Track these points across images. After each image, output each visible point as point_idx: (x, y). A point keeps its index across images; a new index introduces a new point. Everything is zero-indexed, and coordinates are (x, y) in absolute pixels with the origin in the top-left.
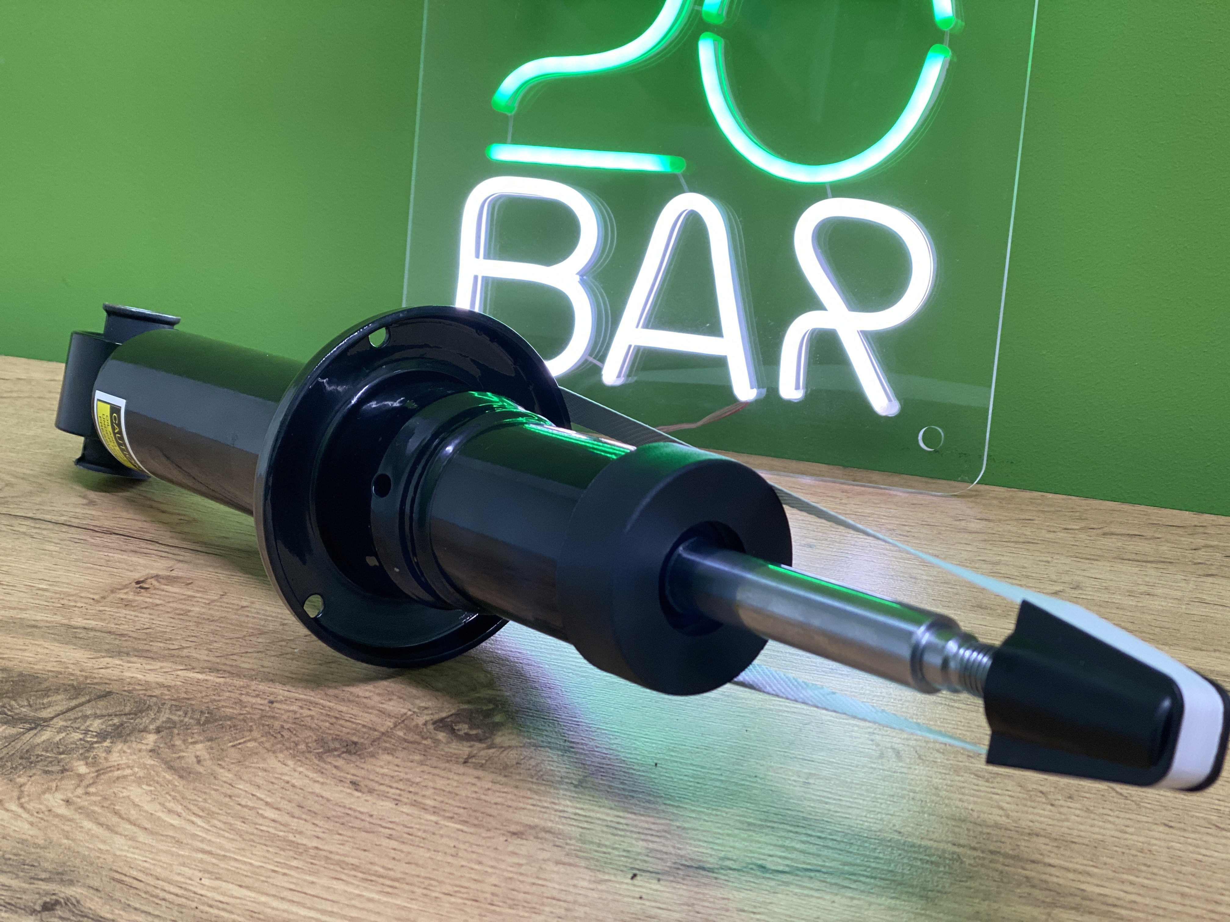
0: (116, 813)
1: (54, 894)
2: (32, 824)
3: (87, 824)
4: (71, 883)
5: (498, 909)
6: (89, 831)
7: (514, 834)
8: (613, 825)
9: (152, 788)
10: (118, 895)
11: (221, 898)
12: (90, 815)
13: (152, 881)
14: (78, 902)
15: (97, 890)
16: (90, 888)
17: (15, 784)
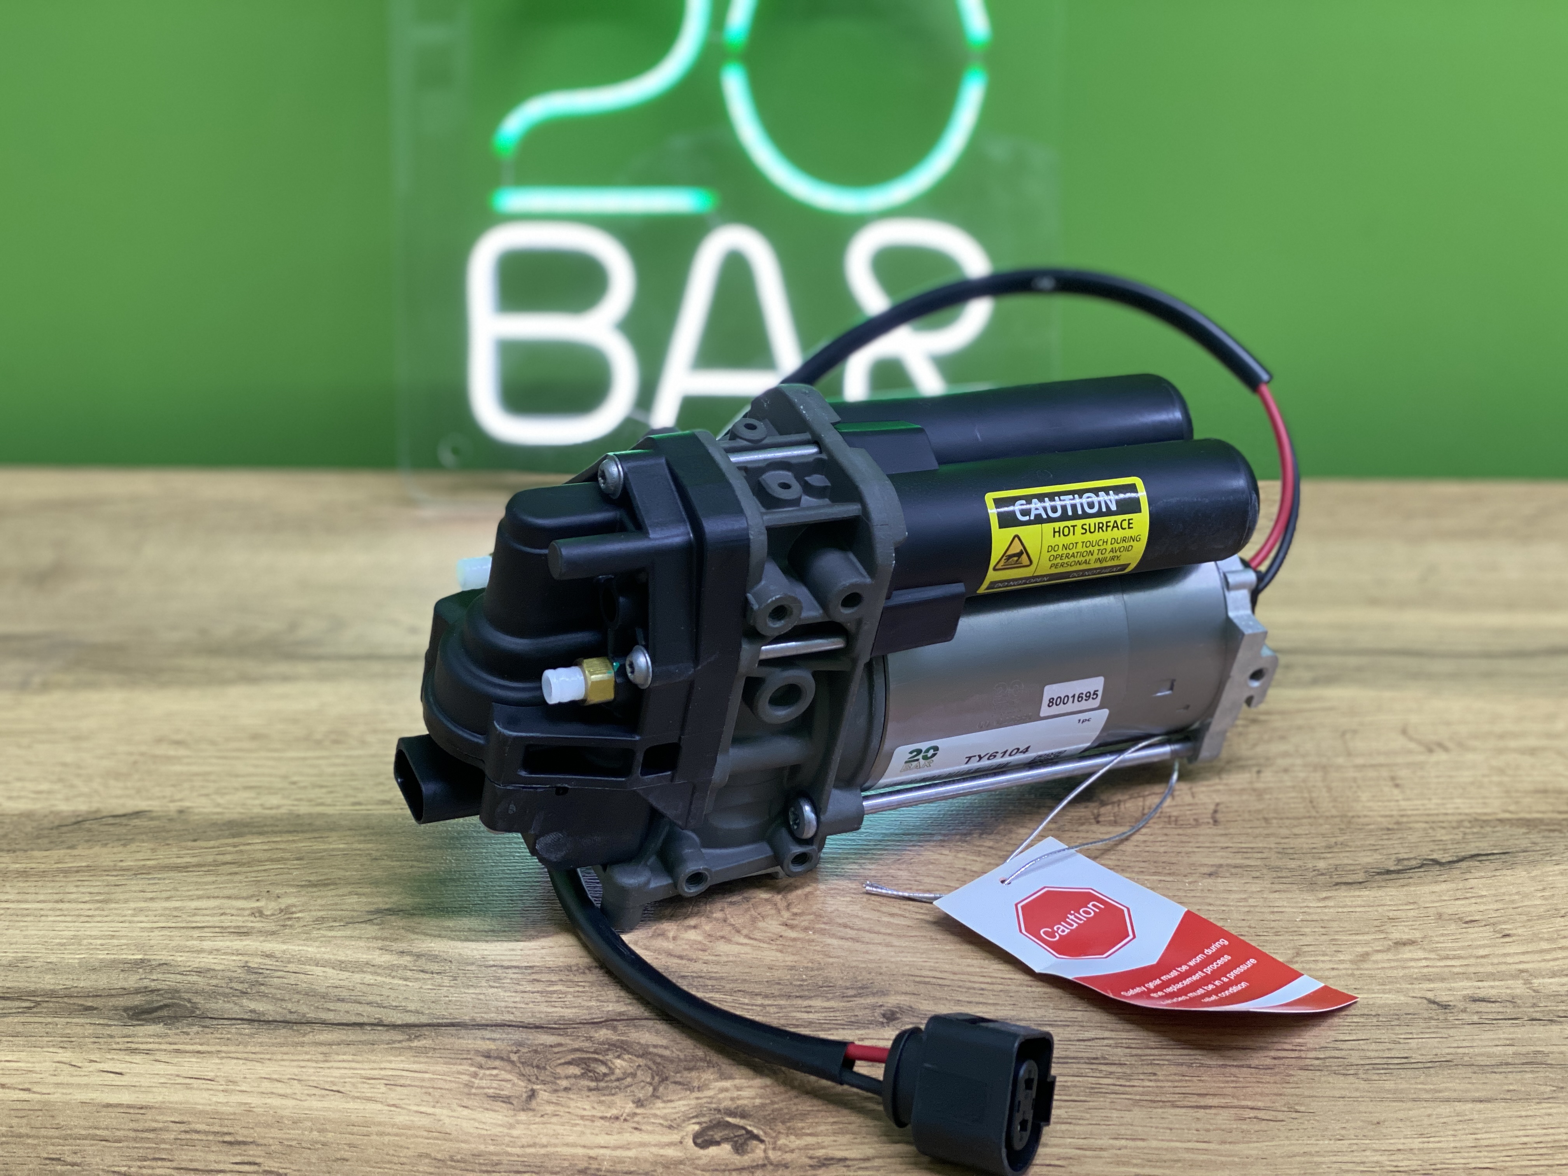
0: (846, 926)
1: (881, 1006)
2: (781, 951)
3: (829, 941)
4: (883, 993)
5: (1267, 938)
6: (841, 948)
7: (1210, 875)
8: (1281, 851)
9: (848, 899)
10: (938, 994)
12: (822, 932)
13: (956, 977)
14: (911, 1007)
15: (914, 994)
16: (906, 993)
17: (717, 920)
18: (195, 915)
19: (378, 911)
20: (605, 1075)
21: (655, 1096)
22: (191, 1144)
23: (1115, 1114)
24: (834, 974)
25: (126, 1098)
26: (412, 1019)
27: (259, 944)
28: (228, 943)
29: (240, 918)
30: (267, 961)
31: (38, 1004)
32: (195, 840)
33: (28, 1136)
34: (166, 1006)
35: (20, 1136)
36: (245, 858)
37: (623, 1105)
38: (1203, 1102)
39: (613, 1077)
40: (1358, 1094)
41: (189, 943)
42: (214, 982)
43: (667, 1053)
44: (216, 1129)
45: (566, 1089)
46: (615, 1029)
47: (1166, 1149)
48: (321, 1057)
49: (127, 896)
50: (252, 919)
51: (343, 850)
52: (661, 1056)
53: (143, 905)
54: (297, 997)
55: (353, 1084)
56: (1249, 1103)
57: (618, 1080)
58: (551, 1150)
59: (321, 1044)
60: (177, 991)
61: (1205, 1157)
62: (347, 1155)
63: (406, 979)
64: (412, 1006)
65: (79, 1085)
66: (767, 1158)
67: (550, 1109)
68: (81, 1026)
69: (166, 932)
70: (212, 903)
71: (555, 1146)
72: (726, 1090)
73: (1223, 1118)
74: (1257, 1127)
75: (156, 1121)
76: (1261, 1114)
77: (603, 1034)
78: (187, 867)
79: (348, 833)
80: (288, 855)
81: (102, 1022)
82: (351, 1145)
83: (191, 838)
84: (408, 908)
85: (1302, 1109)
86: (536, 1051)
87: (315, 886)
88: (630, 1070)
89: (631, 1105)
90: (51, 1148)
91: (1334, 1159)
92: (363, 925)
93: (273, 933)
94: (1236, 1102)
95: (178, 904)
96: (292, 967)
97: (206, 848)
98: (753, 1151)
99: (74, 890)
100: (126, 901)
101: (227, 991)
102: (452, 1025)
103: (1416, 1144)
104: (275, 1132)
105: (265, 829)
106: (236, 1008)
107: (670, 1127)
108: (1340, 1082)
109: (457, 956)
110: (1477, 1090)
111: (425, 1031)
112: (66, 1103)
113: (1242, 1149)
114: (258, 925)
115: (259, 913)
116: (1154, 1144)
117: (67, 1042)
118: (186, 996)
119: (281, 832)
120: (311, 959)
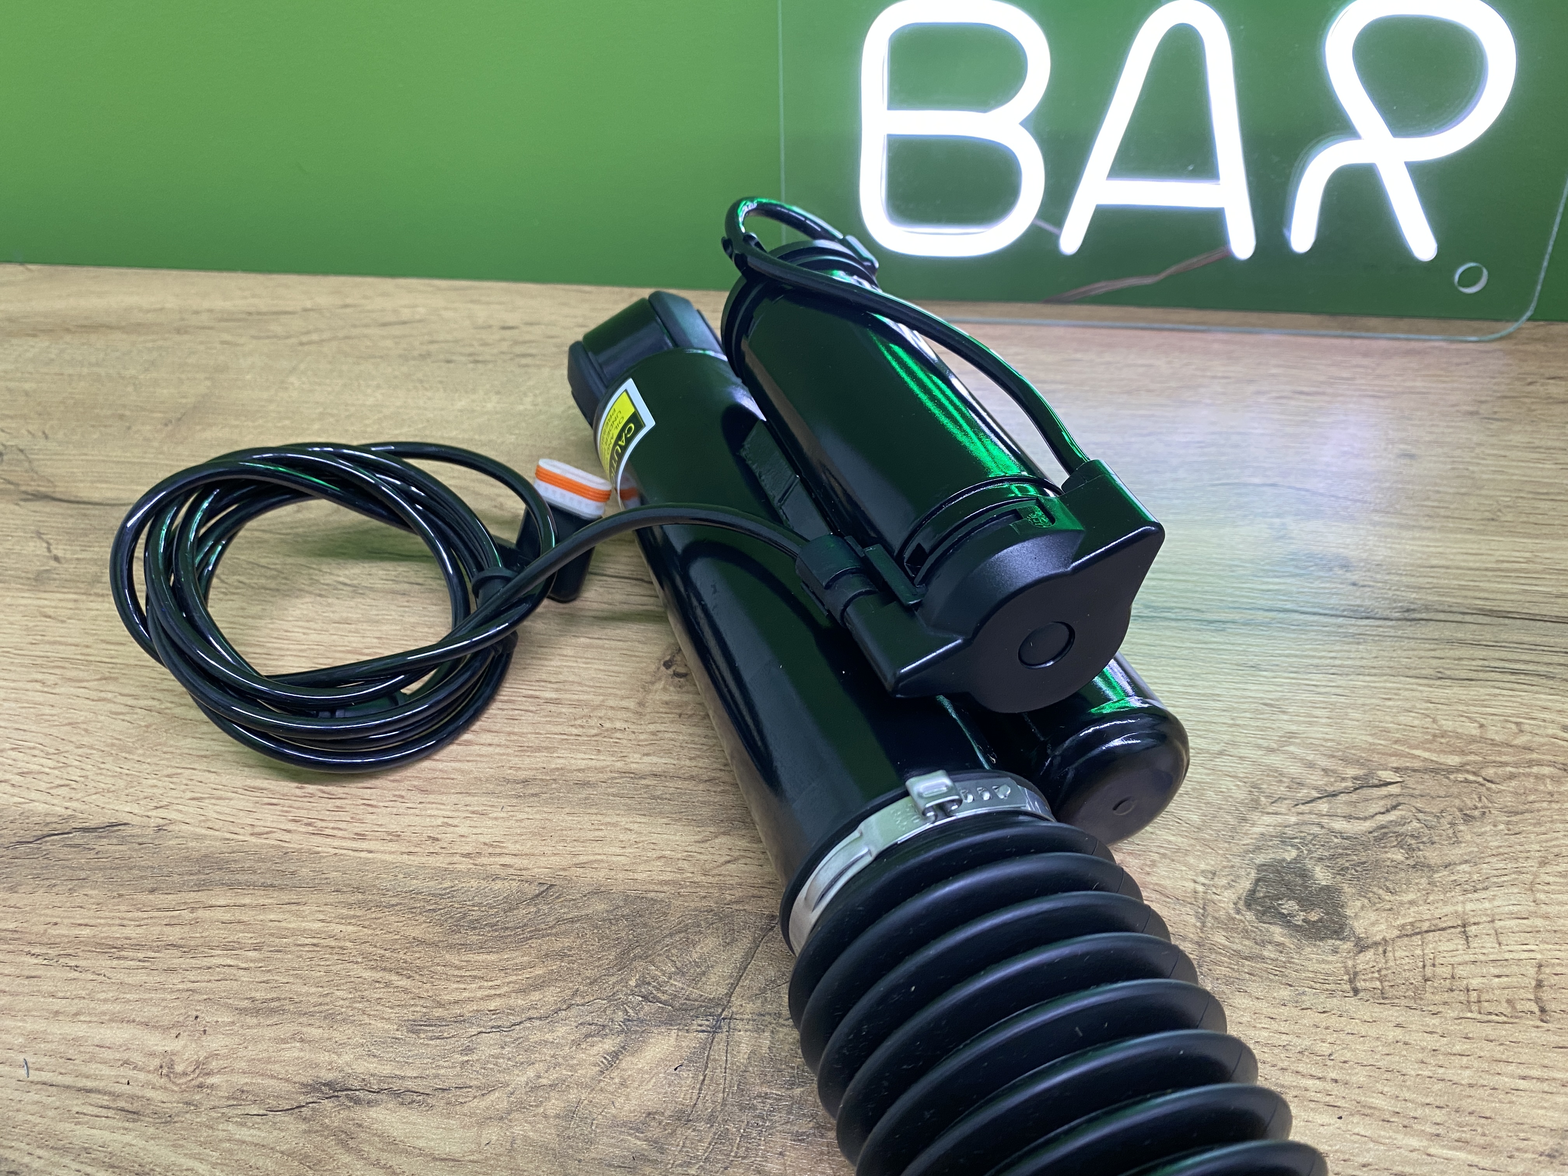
27: (141, 1143)
29: (142, 1076)
32: (152, 891)
36: (195, 937)
49: (32, 1002)
50: (154, 1078)
51: (314, 934)
69: (41, 1097)
70: (122, 1035)
78: (121, 948)
79: (332, 898)
80: (246, 938)
83: (149, 884)
84: (356, 1084)
87: (257, 1012)
92: (286, 1118)
97: (159, 910)
100: (26, 1015)
105: (240, 877)
114: (156, 1095)
119: (254, 886)
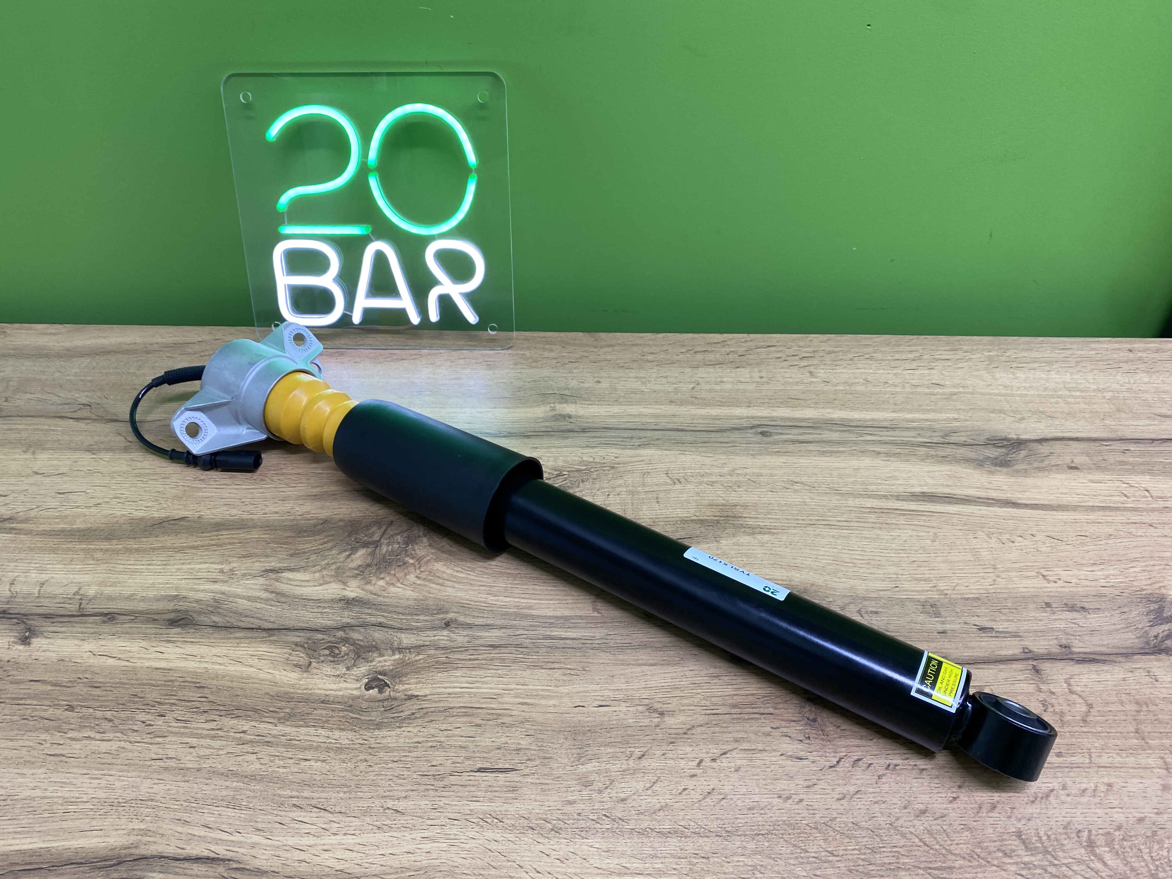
0: (440, 578)
1: (445, 618)
2: (413, 591)
3: (433, 585)
4: (447, 612)
6: (435, 589)
9: (443, 563)
10: (467, 612)
11: (502, 604)
12: (430, 581)
13: (474, 603)
14: (455, 619)
16: (455, 612)
17: (392, 574)
18: (198, 572)
19: (266, 571)
20: (338, 654)
21: (354, 665)
22: (184, 687)
23: (520, 672)
24: (431, 603)
25: (163, 665)
26: (271, 626)
27: (220, 587)
28: (209, 587)
29: (215, 574)
30: (222, 596)
31: (136, 617)
32: (203, 533)
33: (126, 684)
34: (183, 619)
35: (123, 684)
36: (220, 542)
37: (342, 669)
38: (553, 666)
39: (340, 656)
40: (608, 662)
41: (195, 586)
42: (201, 606)
43: (362, 643)
44: (194, 680)
45: (323, 661)
46: (344, 631)
47: (534, 690)
48: (236, 645)
49: (174, 562)
50: (219, 574)
51: (257, 538)
52: (360, 645)
53: (180, 567)
54: (231, 614)
55: (246, 658)
56: (569, 667)
57: (342, 657)
58: (313, 691)
59: (236, 638)
60: (188, 611)
61: (548, 693)
62: (239, 693)
63: (271, 606)
64: (272, 620)
65: (147, 659)
66: (390, 695)
67: (315, 671)
68: (150, 629)
70: (206, 566)
71: (315, 689)
72: (380, 662)
73: (558, 674)
74: (569, 679)
75: (173, 676)
76: (572, 672)
77: (340, 634)
78: (198, 547)
79: (259, 529)
81: (158, 627)
82: (242, 689)
85: (587, 669)
86: (314, 643)
87: (244, 557)
88: (347, 652)
89: (345, 669)
90: (134, 690)
91: (593, 694)
92: (259, 578)
93: (226, 582)
94: (565, 667)
95: (193, 566)
96: (231, 599)
97: (206, 537)
98: (385, 692)
99: (155, 559)
100: (174, 564)
101: (206, 611)
102: (286, 629)
103: (624, 686)
104: (215, 682)
105: (229, 527)
106: (208, 620)
107: (357, 680)
108: (603, 655)
109: (292, 594)
110: (652, 659)
111: (275, 632)
112: (142, 668)
113: (562, 689)
114: (221, 577)
115: (222, 571)
116: (531, 687)
117: (146, 637)
118: (191, 613)
119: (235, 529)
120: (238, 595)
